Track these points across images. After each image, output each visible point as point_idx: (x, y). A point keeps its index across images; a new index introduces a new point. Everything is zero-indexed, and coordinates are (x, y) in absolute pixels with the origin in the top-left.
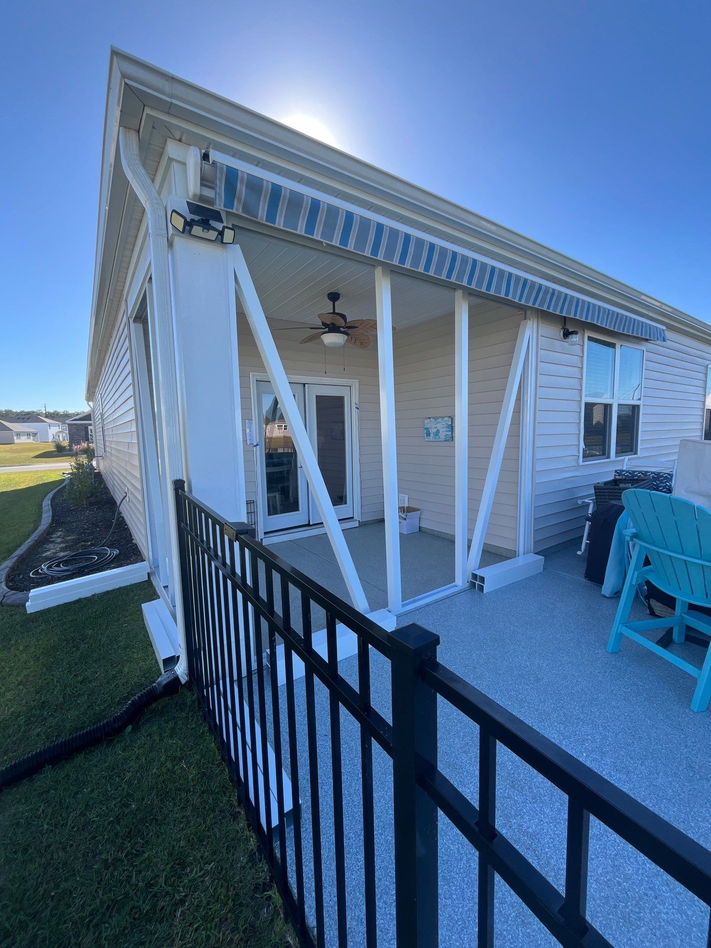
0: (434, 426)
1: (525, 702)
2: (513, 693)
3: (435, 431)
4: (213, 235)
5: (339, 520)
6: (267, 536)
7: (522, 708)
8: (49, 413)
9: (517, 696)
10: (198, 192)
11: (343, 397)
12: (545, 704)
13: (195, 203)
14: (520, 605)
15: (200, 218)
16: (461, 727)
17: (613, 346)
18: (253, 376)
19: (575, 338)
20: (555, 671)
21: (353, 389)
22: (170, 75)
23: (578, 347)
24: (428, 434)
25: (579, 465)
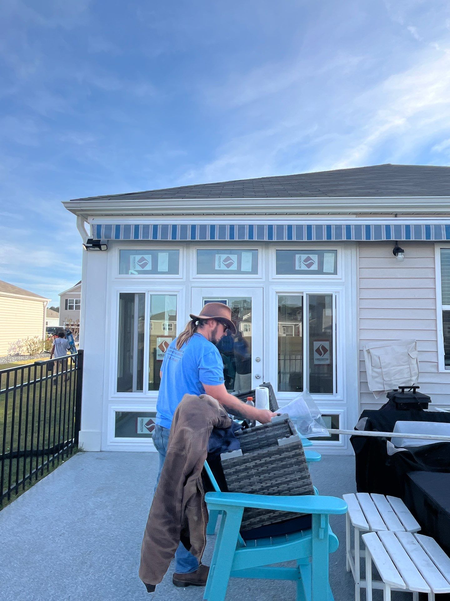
25: (439, 373)
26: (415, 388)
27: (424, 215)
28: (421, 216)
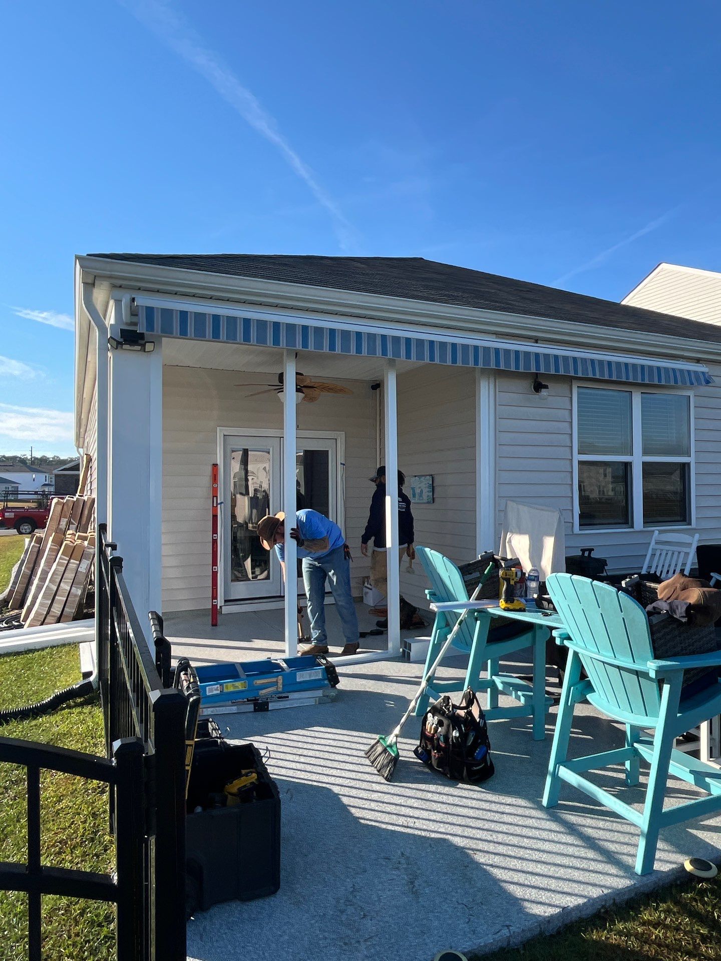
0: (418, 486)
3: (418, 491)
4: (138, 348)
6: (227, 604)
8: (36, 459)
10: (128, 320)
11: (327, 451)
13: (126, 328)
15: (129, 339)
18: (221, 431)
21: (339, 442)
25: (573, 534)
26: (590, 550)
27: (558, 344)
28: (553, 343)
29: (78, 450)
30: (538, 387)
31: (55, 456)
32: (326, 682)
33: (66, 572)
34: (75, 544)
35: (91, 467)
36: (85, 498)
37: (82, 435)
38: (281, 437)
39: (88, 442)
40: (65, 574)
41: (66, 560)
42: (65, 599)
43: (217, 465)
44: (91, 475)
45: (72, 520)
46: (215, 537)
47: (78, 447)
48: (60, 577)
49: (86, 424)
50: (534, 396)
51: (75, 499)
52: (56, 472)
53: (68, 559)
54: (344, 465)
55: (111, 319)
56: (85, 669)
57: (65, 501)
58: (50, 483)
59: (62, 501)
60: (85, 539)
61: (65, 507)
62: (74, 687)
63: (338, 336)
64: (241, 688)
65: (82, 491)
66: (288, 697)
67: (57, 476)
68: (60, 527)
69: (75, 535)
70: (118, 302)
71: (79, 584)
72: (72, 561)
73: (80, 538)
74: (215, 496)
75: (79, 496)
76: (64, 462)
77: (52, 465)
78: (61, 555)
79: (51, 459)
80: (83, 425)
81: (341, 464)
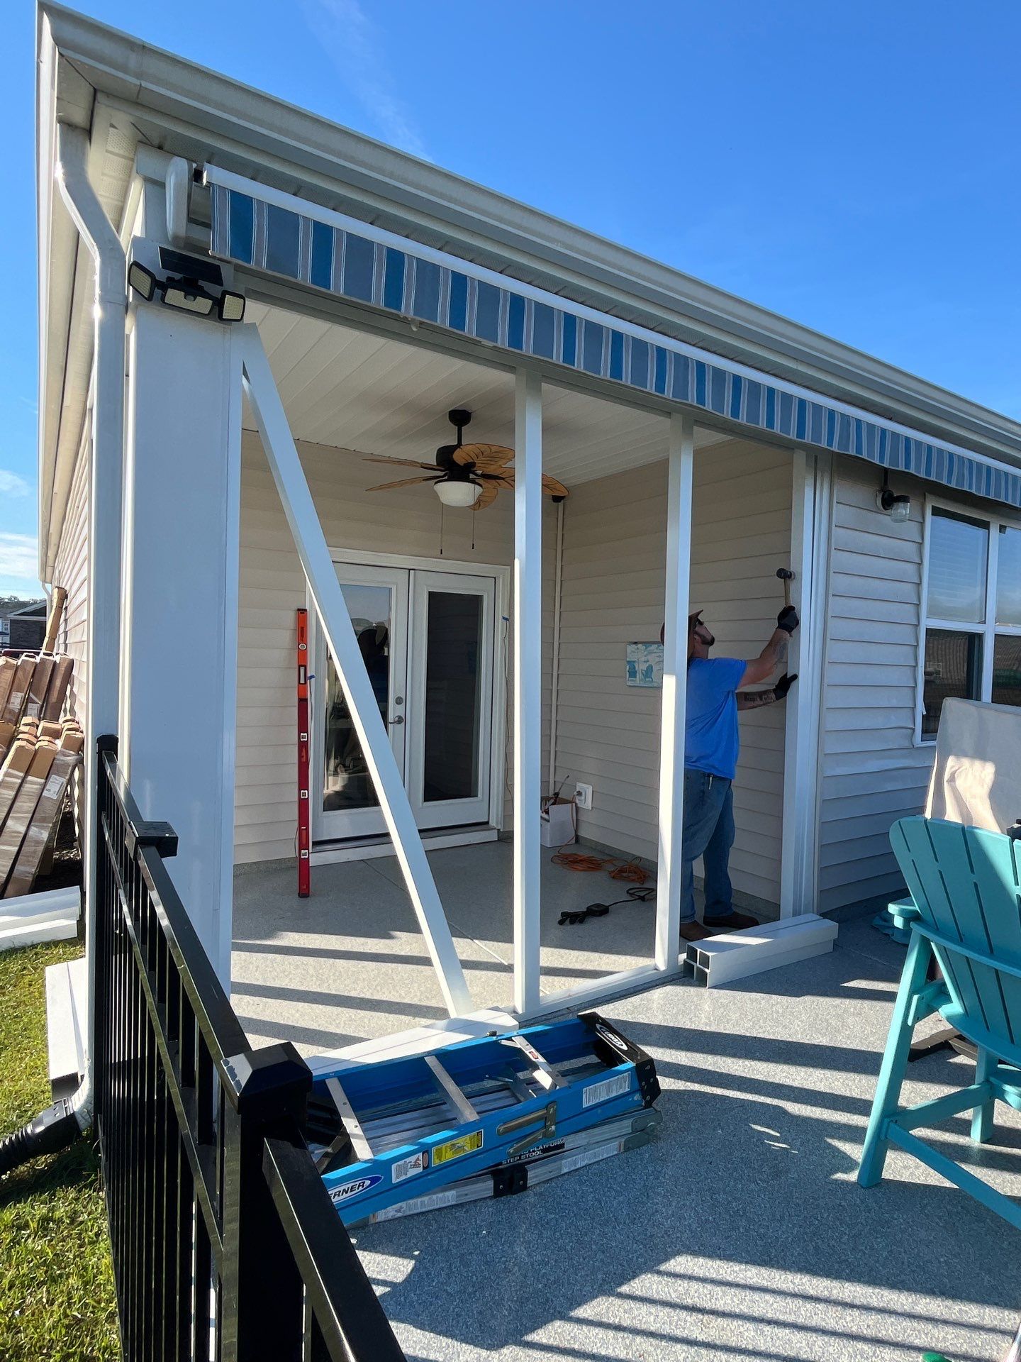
0: (643, 659)
1: (742, 1217)
2: (721, 1197)
3: (643, 667)
4: (204, 305)
5: (420, 831)
7: (733, 1229)
9: (729, 1203)
10: (182, 232)
11: (481, 597)
12: (781, 1225)
13: (178, 251)
14: (775, 1015)
15: (182, 276)
16: (602, 1261)
17: (985, 525)
19: (903, 510)
20: (814, 1158)
21: (500, 583)
22: (138, 42)
23: (914, 527)
24: (633, 673)
25: (914, 747)
29: (43, 586)
30: (889, 502)
31: (11, 596)
32: (637, 1097)
33: (19, 799)
34: (37, 747)
35: (66, 608)
36: (57, 659)
37: (50, 562)
38: (410, 570)
39: (60, 571)
40: (17, 804)
41: (16, 777)
42: (16, 849)
43: (306, 610)
44: (66, 620)
45: (31, 695)
46: (304, 737)
47: (44, 581)
48: (6, 810)
49: (57, 543)
50: (881, 517)
51: (38, 659)
52: (12, 616)
53: (22, 774)
54: (507, 619)
55: (134, 225)
56: (58, 1070)
57: (20, 662)
58: (4, 631)
59: (15, 662)
60: (56, 734)
61: (20, 673)
62: (29, 1131)
63: (627, 352)
64: (469, 1149)
65: (51, 646)
66: (562, 1146)
67: (13, 622)
68: (11, 706)
69: (38, 726)
70: (155, 186)
71: (44, 820)
72: (30, 778)
73: (46, 732)
74: (302, 666)
75: (44, 654)
76: (24, 604)
77: (8, 607)
78: (9, 767)
79: (6, 600)
80: (52, 545)
81: (504, 618)
